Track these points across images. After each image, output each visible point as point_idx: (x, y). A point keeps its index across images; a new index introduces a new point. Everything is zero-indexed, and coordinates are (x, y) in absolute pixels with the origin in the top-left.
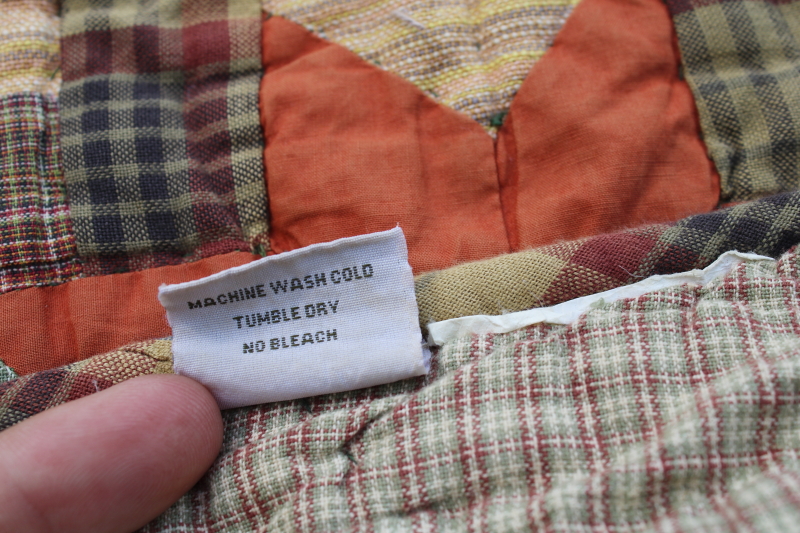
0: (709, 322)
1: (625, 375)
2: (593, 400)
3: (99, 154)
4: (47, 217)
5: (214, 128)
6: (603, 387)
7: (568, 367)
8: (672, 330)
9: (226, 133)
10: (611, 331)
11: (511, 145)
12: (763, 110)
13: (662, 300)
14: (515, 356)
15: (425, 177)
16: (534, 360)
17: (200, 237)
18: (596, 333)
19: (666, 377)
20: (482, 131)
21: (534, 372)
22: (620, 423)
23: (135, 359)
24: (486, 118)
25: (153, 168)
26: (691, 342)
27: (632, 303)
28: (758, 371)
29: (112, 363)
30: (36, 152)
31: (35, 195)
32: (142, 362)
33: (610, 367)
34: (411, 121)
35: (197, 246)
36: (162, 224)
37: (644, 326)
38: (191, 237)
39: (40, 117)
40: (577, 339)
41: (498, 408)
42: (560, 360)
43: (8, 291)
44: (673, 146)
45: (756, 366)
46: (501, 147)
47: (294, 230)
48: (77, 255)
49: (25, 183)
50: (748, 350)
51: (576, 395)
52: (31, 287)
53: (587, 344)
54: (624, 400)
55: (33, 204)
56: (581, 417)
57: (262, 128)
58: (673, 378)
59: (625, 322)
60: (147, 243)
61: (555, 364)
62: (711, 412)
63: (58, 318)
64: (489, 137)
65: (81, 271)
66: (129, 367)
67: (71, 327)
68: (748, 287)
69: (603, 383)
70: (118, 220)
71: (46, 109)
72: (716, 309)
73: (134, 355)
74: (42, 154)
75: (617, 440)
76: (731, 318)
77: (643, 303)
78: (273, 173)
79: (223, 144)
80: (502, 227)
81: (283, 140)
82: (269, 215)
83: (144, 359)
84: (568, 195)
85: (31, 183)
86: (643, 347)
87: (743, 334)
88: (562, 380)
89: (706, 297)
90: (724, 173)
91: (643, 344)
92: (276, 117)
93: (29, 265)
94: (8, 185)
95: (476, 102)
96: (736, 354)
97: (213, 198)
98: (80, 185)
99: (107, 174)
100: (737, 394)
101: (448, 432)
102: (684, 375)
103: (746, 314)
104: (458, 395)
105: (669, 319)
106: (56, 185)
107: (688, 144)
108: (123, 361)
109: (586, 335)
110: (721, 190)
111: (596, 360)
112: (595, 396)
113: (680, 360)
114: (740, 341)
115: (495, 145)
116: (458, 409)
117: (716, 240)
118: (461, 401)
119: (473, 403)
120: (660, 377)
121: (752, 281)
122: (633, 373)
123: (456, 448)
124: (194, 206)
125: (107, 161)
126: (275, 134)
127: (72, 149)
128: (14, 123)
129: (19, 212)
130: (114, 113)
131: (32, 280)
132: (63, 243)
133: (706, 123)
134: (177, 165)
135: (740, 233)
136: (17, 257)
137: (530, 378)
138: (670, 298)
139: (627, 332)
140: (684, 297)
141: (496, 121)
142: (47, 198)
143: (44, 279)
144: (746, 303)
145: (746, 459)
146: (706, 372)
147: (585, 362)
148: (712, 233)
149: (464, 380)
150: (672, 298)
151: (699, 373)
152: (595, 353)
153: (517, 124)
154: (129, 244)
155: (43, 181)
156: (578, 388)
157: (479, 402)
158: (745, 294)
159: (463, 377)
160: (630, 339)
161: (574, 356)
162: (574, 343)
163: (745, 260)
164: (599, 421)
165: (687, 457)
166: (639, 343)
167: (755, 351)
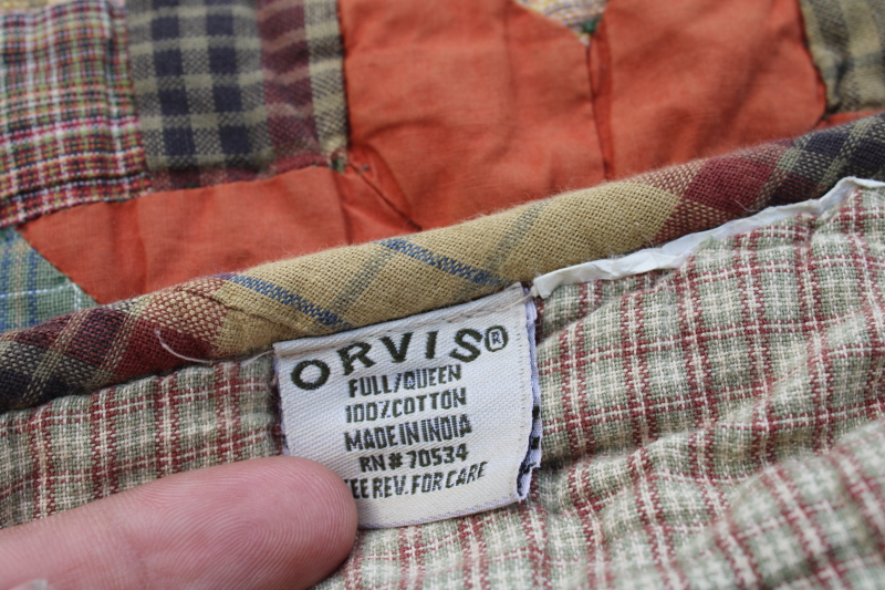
0: (825, 261)
1: (738, 325)
2: (704, 352)
3: (169, 63)
4: (115, 130)
5: (292, 37)
6: (715, 337)
7: (677, 315)
8: (785, 271)
9: (304, 43)
10: (722, 275)
11: (605, 52)
12: (873, 16)
13: (776, 235)
14: (621, 309)
15: (513, 86)
16: (641, 313)
17: (275, 151)
18: (706, 277)
19: (778, 326)
20: (574, 38)
21: (641, 327)
22: (732, 379)
23: (204, 306)
24: (579, 24)
25: (226, 80)
26: (806, 284)
27: (743, 239)
28: (873, 320)
29: (176, 307)
30: (104, 61)
31: (102, 105)
32: (211, 309)
33: (722, 316)
34: (498, 27)
35: (272, 162)
36: (235, 138)
37: (757, 267)
38: (266, 152)
39: (106, 24)
40: (687, 284)
41: (604, 369)
42: (668, 309)
43: (74, 205)
44: (776, 53)
45: (871, 315)
46: (594, 55)
47: (375, 142)
48: (146, 169)
49: (92, 93)
50: (864, 293)
51: (685, 345)
52: (97, 202)
53: (697, 290)
54: (736, 353)
55: (101, 115)
56: (690, 369)
57: (342, 38)
58: (786, 326)
59: (736, 263)
60: (219, 157)
61: (664, 314)
62: (821, 367)
63: (126, 235)
64: (580, 45)
65: (150, 186)
66: (196, 315)
67: (140, 244)
68: (865, 217)
69: (715, 333)
70: (189, 132)
71: (112, 16)
72: (832, 246)
73: (202, 301)
74: (110, 65)
75: (727, 394)
76: (847, 257)
77: (756, 241)
78: (354, 84)
79: (301, 54)
80: (594, 138)
81: (365, 50)
82: (348, 128)
83: (213, 306)
84: (666, 103)
85: (99, 93)
86: (756, 293)
87: (859, 276)
88: (671, 330)
89: (820, 229)
90: (830, 83)
91: (757, 288)
92: (357, 25)
93: (97, 178)
94: (75, 94)
95: (567, 7)
96: (851, 298)
97: (289, 110)
98: (149, 96)
99: (179, 84)
100: (849, 347)
101: (553, 399)
102: (796, 322)
103: (863, 250)
104: (564, 357)
105: (783, 258)
106: (124, 96)
107: (793, 52)
108: (189, 307)
109: (695, 280)
110: (827, 101)
111: (707, 308)
112: (706, 348)
113: (794, 304)
114: (856, 284)
115: (588, 52)
116: (564, 373)
117: (836, 165)
118: (566, 363)
119: (579, 365)
120: (773, 326)
121: (869, 212)
122: (747, 323)
123: (561, 416)
124: (269, 119)
125: (179, 71)
126: (354, 44)
127: (142, 59)
128: (79, 29)
129: (87, 124)
130: (184, 20)
131: (100, 194)
132: (132, 156)
133: (812, 29)
134: (252, 77)
135: (861, 157)
136: (85, 169)
137: (637, 333)
138: (783, 232)
139: (739, 274)
140: (798, 230)
141: (589, 27)
142: (115, 110)
143: (111, 194)
144: (862, 235)
145: (855, 410)
146: (820, 319)
147: (695, 310)
148: (833, 157)
149: (569, 340)
150: (786, 232)
151: (812, 320)
152: (706, 300)
153: (611, 30)
154: (201, 158)
155: (110, 91)
156: (687, 338)
157: (585, 363)
158: (862, 225)
159: (568, 336)
160: (742, 284)
161: (683, 303)
162: (684, 289)
163: (862, 187)
164: (709, 375)
165: (795, 416)
166: (752, 288)
167: (870, 295)
